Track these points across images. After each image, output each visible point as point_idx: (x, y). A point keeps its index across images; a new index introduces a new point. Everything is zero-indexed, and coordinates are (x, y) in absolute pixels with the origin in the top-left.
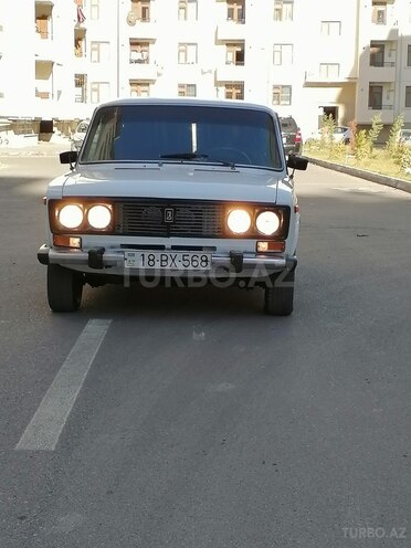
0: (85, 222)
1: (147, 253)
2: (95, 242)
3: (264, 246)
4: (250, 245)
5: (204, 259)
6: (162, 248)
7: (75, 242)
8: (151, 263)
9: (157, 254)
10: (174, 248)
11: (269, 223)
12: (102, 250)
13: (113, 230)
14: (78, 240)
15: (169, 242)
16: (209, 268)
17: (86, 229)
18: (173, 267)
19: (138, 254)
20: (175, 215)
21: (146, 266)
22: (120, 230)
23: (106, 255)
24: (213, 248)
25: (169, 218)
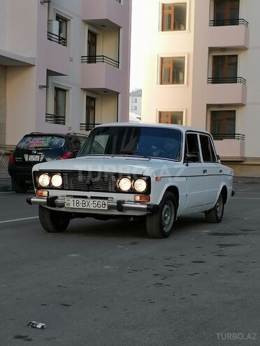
0: (50, 183)
1: (75, 200)
2: (53, 193)
3: (138, 198)
4: (131, 197)
5: (104, 203)
6: (86, 197)
7: (45, 193)
8: (78, 205)
9: (81, 200)
10: (92, 198)
11: (141, 186)
12: (56, 197)
13: (62, 188)
14: (47, 192)
15: (89, 194)
16: (106, 208)
17: (51, 187)
18: (88, 207)
19: (71, 200)
20: (91, 180)
21: (75, 207)
22: (67, 188)
23: (57, 200)
24: (112, 199)
25: (88, 181)
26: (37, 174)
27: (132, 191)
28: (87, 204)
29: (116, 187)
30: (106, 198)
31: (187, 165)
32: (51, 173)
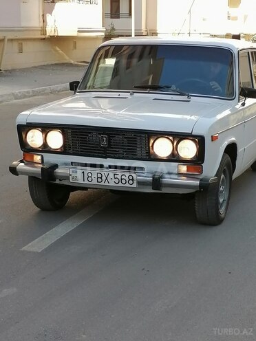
0: (45, 144)
1: (86, 171)
2: (50, 159)
3: (184, 169)
5: (131, 178)
6: (101, 166)
7: (37, 158)
8: (90, 179)
11: (188, 150)
12: (56, 166)
13: (65, 150)
14: (40, 157)
15: (107, 162)
16: (135, 185)
17: (45, 148)
18: (107, 184)
19: (79, 170)
20: (109, 141)
21: (86, 182)
22: (71, 151)
23: (57, 170)
24: (142, 169)
25: (105, 143)
26: (23, 129)
27: (174, 158)
28: (104, 178)
29: (149, 152)
31: (243, 104)
32: (46, 128)
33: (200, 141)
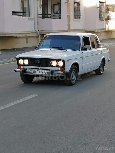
0: (24, 63)
1: (34, 70)
2: (25, 67)
3: (60, 69)
4: (57, 68)
5: (46, 72)
6: (38, 69)
7: (22, 67)
9: (36, 70)
10: (41, 69)
11: (61, 64)
13: (29, 65)
16: (47, 74)
17: (24, 65)
19: (32, 70)
20: (40, 62)
21: (34, 73)
22: (31, 65)
23: (27, 70)
24: (49, 69)
25: (39, 62)
26: (18, 59)
27: (57, 66)
28: (39, 72)
29: (50, 65)
30: (47, 69)
31: (83, 52)
32: (24, 59)
33: (63, 61)
